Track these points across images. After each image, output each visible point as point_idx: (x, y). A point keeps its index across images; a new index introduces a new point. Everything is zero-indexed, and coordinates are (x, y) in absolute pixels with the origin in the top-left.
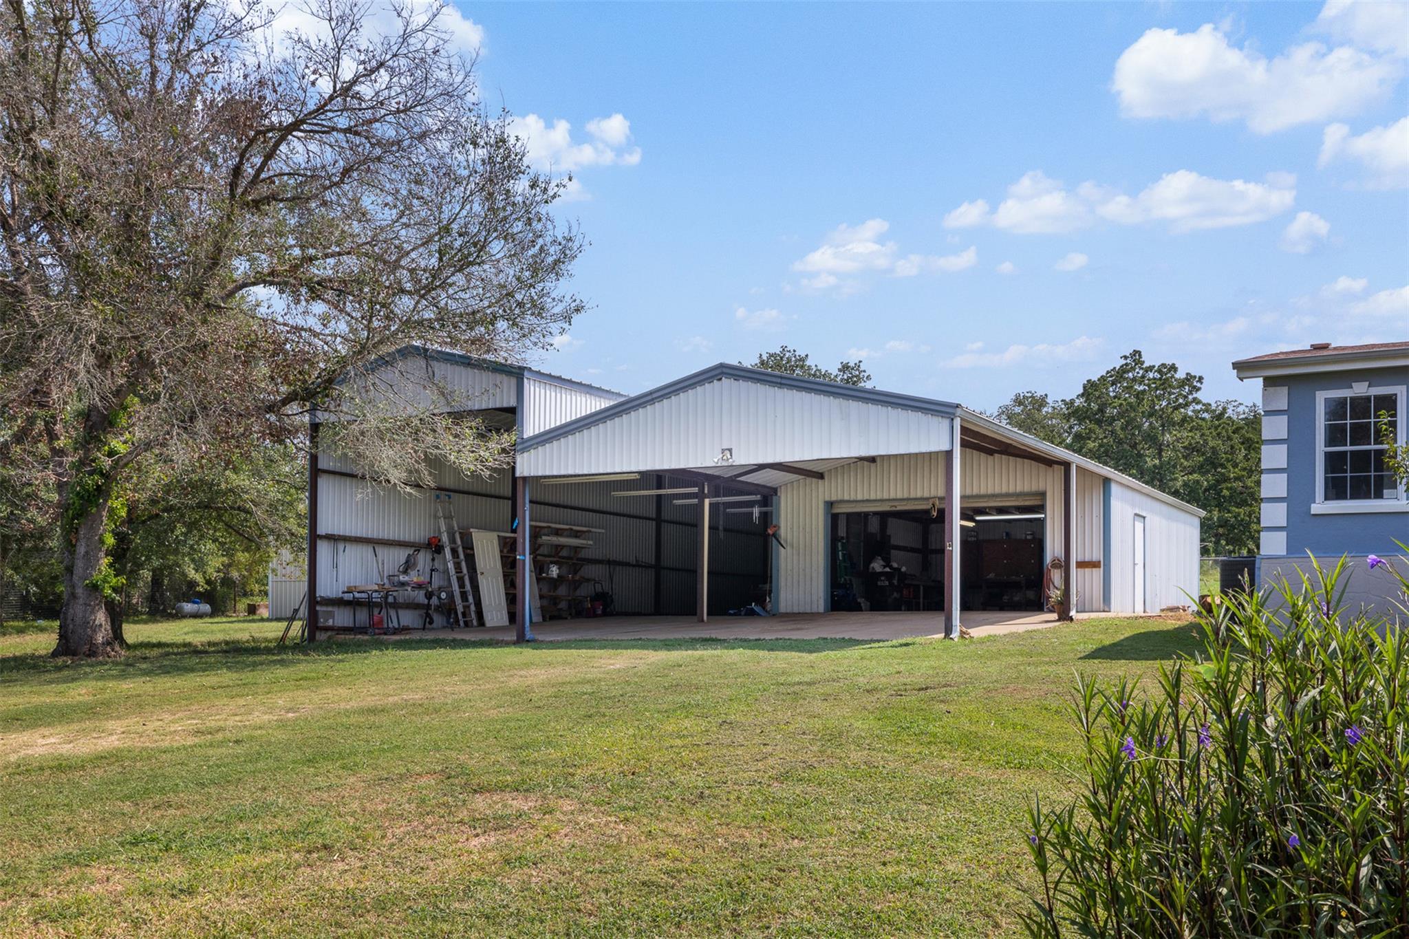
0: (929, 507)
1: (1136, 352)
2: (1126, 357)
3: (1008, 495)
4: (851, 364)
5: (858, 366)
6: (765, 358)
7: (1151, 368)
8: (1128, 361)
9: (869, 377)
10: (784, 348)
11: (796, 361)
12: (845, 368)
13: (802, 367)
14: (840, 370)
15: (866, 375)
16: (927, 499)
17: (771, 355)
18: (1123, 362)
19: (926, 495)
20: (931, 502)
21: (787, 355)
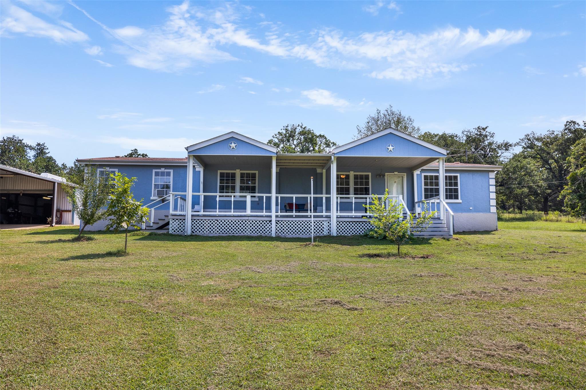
0: (20, 193)
1: (136, 149)
2: (132, 151)
3: (45, 190)
4: (41, 144)
5: (43, 144)
6: (5, 138)
7: (140, 155)
8: (133, 152)
9: (47, 149)
10: (14, 136)
11: (18, 141)
12: (39, 145)
13: (21, 143)
14: (36, 145)
15: (47, 148)
16: (19, 190)
17: (8, 138)
18: (131, 152)
19: (19, 189)
20: (20, 191)
21: (15, 138)
